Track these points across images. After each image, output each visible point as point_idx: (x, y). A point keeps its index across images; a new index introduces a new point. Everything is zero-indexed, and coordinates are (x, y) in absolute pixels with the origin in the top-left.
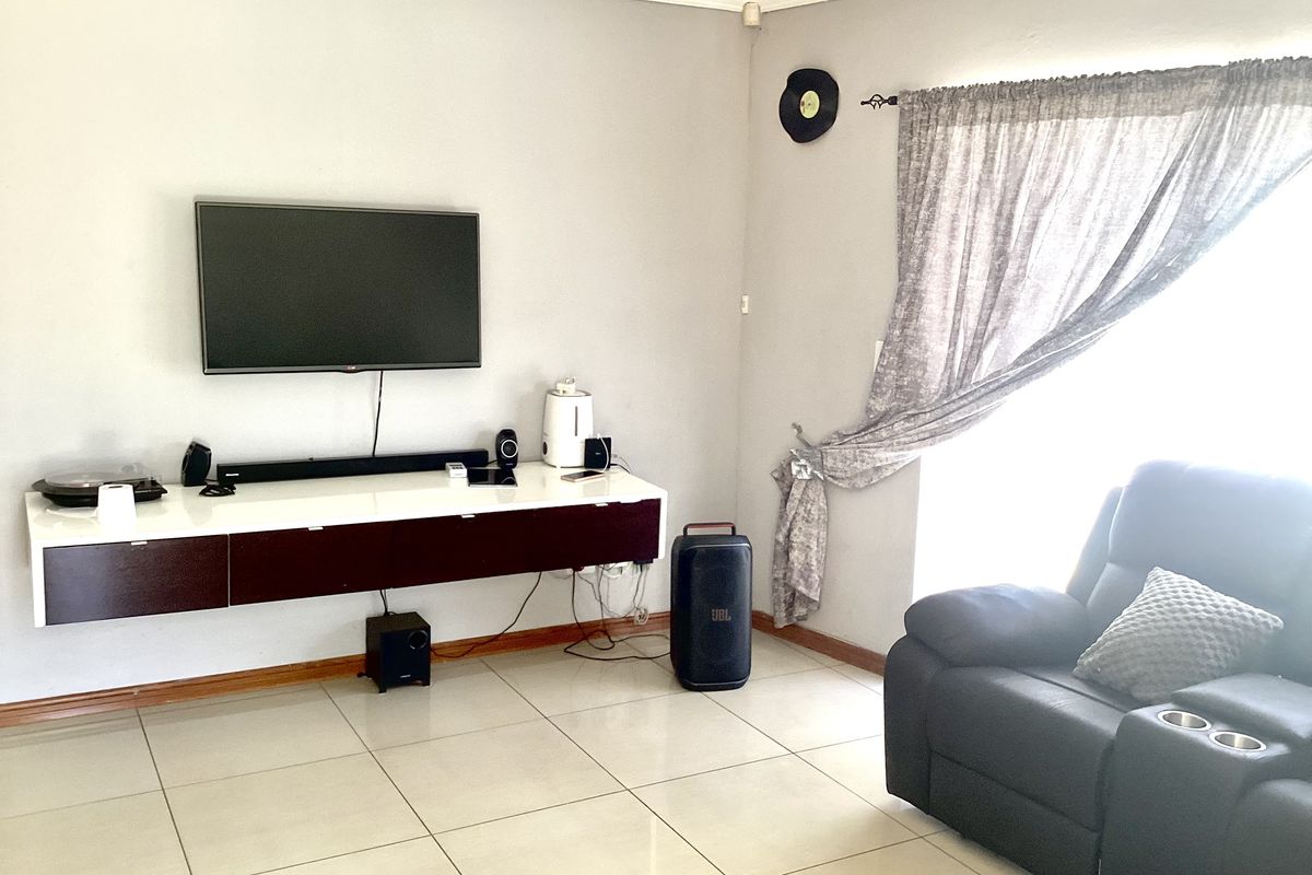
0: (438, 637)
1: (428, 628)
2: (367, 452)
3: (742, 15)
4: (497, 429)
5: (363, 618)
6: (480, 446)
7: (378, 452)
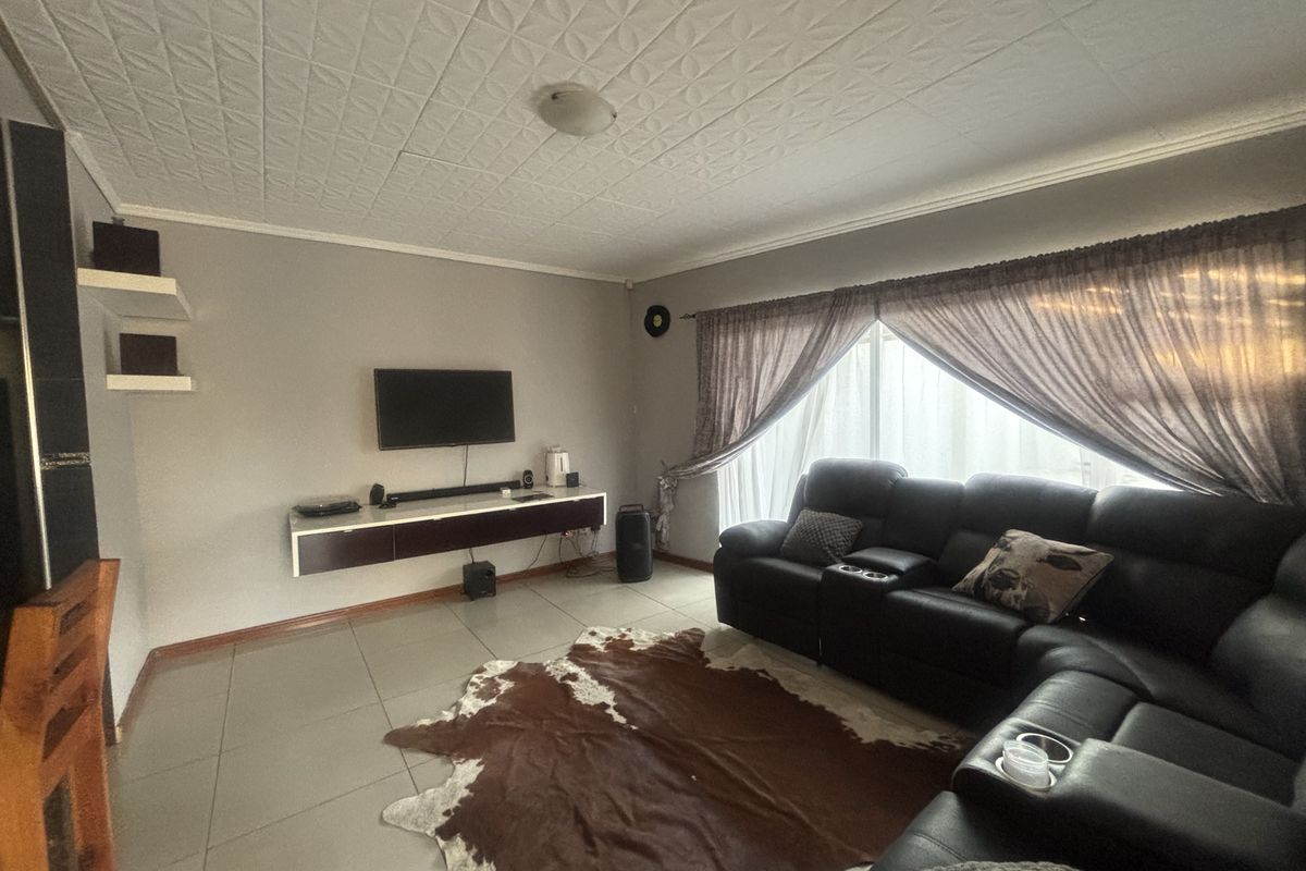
0: (499, 572)
1: (494, 568)
2: (461, 484)
3: (625, 284)
4: (522, 471)
5: (461, 566)
6: (515, 479)
7: (467, 484)
